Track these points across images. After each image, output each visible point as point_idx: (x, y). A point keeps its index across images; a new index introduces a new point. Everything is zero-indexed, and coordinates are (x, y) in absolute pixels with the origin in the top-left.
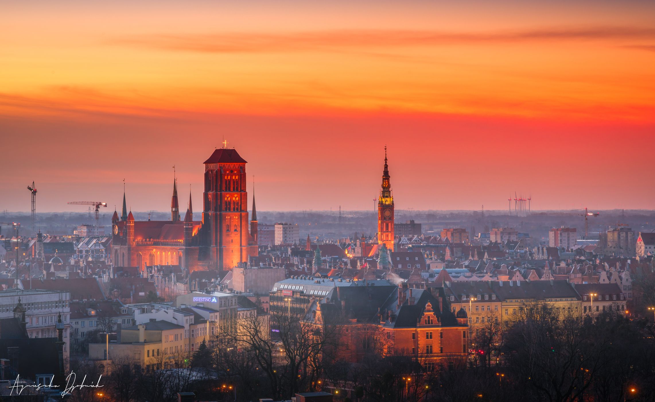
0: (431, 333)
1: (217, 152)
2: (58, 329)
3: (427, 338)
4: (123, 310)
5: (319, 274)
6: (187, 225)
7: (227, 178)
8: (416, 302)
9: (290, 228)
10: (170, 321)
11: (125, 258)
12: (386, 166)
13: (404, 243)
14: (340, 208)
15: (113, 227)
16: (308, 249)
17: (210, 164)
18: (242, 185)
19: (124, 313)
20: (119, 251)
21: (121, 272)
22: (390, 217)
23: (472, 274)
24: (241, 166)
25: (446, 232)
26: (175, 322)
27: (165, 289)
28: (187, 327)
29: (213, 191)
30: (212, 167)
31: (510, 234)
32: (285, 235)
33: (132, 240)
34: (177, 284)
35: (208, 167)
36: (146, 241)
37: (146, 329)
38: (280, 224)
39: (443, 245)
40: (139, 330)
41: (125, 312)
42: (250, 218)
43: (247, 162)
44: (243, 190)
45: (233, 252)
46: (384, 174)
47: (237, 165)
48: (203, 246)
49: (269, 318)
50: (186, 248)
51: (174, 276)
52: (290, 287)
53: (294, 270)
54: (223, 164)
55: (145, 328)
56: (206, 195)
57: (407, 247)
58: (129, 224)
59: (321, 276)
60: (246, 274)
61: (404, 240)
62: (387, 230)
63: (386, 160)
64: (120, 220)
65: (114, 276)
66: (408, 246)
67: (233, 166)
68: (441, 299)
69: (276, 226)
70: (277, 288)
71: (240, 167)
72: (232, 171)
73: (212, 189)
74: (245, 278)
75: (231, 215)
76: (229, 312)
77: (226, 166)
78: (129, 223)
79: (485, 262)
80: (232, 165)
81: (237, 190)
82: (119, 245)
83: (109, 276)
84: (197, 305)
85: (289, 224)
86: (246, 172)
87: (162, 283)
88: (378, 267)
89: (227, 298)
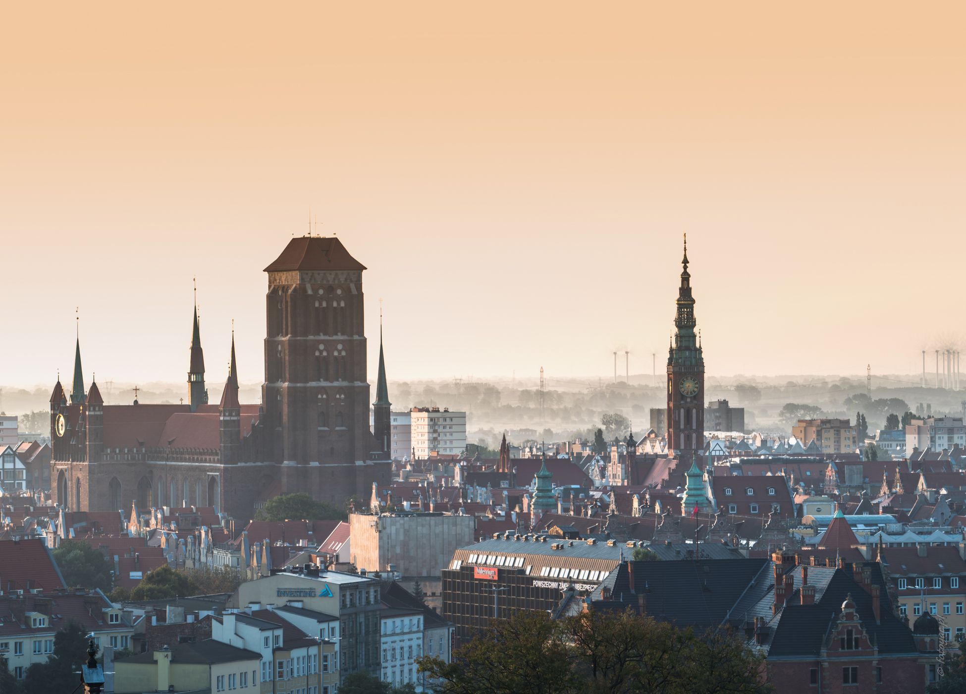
0: (854, 670)
1: (296, 244)
2: (89, 685)
3: (846, 680)
4: (112, 616)
5: (558, 529)
6: (227, 414)
7: (320, 304)
8: (818, 597)
9: (445, 420)
10: (227, 642)
11: (82, 490)
12: (686, 277)
13: (717, 453)
14: (542, 372)
15: (54, 420)
16: (503, 470)
17: (281, 274)
18: (354, 321)
19: (114, 622)
20: (67, 475)
21: (84, 524)
22: (694, 394)
23: (903, 529)
24: (352, 276)
25: (805, 428)
26: (238, 643)
27: (184, 562)
28: (267, 655)
29: (287, 335)
30: (283, 279)
31: (951, 431)
32: (435, 435)
33: (97, 449)
34: (215, 552)
35: (276, 280)
37: (172, 662)
38: (421, 410)
39: (812, 458)
40: (156, 662)
41: (117, 620)
42: (373, 399)
43: (366, 269)
44: (356, 332)
46: (680, 294)
47: (343, 275)
48: (266, 463)
49: (452, 633)
50: (225, 469)
51: (207, 534)
52: (491, 560)
53: (485, 519)
54: (311, 271)
55: (170, 659)
56: (270, 346)
57: (728, 464)
58: (92, 413)
59: (564, 533)
60: (384, 528)
61: (718, 448)
62: (688, 425)
63: (685, 261)
64: (69, 402)
65: (67, 532)
66: (730, 461)
67: (333, 276)
68: (875, 590)
69: (413, 415)
70: (460, 562)
71: (351, 279)
72: (331, 290)
73: (284, 331)
74: (380, 538)
75: (329, 392)
76: (362, 619)
77: (316, 276)
78: (92, 408)
79: (929, 498)
80: (331, 274)
81: (344, 333)
82: (69, 461)
83: (55, 533)
84: (288, 604)
85: (442, 410)
86: (363, 291)
87: (177, 548)
88: (683, 510)
89: (357, 586)
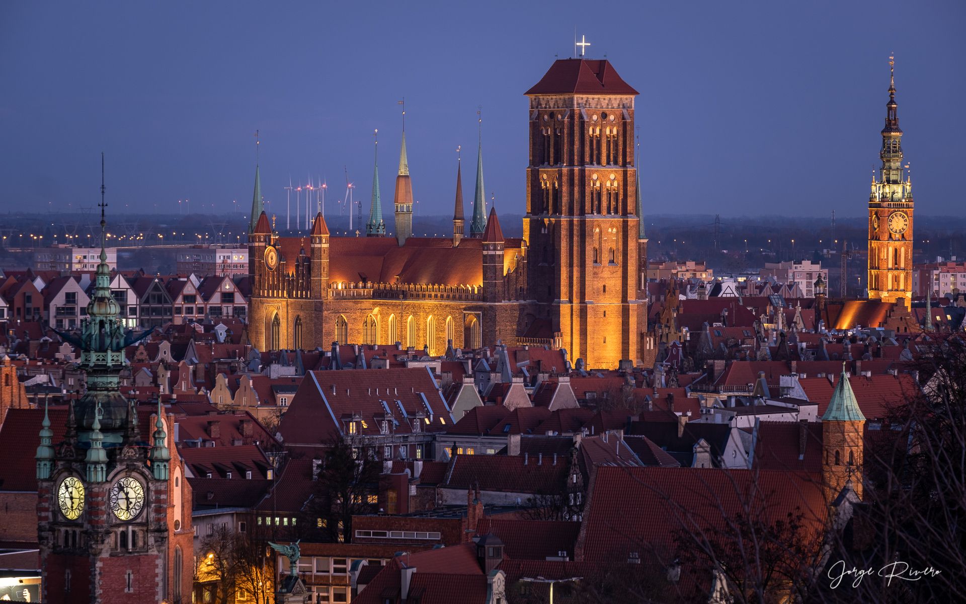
1: (560, 67)
7: (595, 131)
17: (548, 98)
18: (628, 150)
22: (903, 233)
24: (625, 102)
29: (556, 163)
30: (552, 103)
33: (324, 285)
35: (541, 105)
36: (356, 287)
43: (637, 93)
44: (630, 163)
45: (606, 315)
47: (615, 99)
50: (490, 307)
54: (585, 96)
56: (534, 175)
58: (319, 246)
62: (896, 264)
67: (606, 101)
71: (623, 105)
72: (604, 116)
73: (551, 159)
75: (602, 225)
77: (591, 100)
78: (318, 241)
80: (604, 99)
81: (616, 163)
82: (282, 297)
